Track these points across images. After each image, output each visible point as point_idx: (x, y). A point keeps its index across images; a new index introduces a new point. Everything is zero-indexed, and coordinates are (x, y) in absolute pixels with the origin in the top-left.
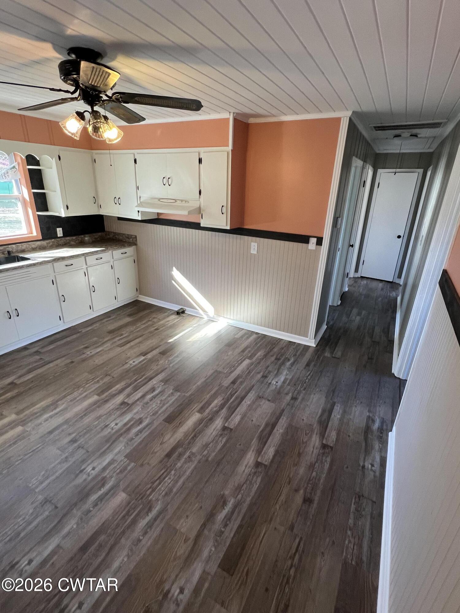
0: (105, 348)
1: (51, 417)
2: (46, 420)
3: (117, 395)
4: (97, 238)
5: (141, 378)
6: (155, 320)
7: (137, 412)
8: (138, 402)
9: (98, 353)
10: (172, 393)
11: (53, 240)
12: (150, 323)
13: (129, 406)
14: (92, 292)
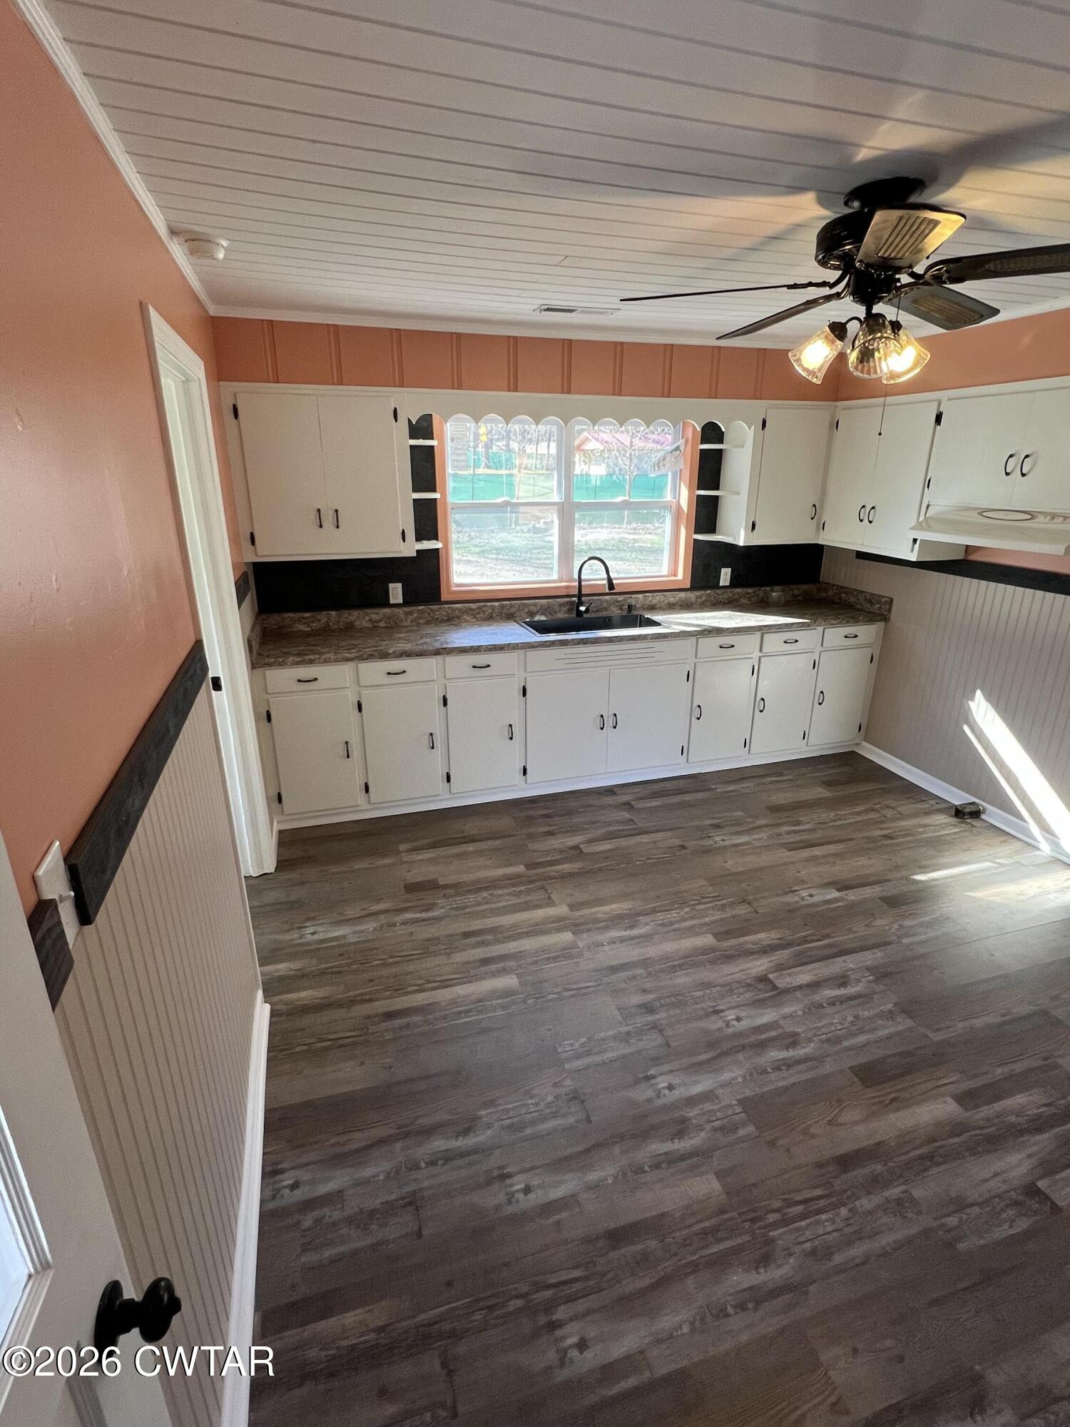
0: (755, 840)
1: (623, 940)
2: (612, 942)
3: (755, 956)
4: (797, 596)
5: (819, 940)
6: (889, 813)
7: (791, 1016)
8: (798, 994)
9: (736, 845)
10: (890, 1012)
11: (708, 592)
12: (872, 815)
13: (775, 992)
14: (757, 712)
